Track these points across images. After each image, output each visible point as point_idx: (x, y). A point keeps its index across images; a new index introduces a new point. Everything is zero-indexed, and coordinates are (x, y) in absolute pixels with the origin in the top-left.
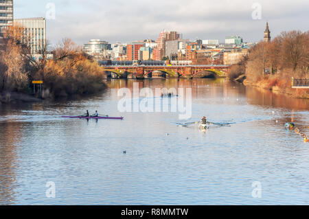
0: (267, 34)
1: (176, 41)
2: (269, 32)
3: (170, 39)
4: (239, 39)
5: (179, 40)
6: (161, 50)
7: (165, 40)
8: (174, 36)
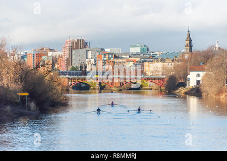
0: (188, 42)
1: (84, 50)
2: (191, 41)
3: (77, 48)
4: (146, 48)
5: (87, 49)
6: (67, 60)
7: (71, 49)
8: (81, 44)
